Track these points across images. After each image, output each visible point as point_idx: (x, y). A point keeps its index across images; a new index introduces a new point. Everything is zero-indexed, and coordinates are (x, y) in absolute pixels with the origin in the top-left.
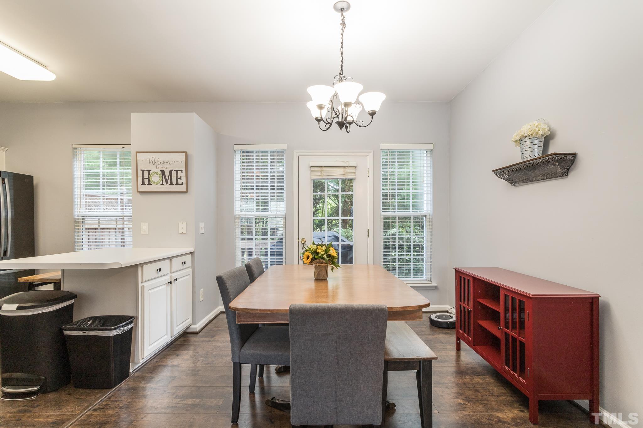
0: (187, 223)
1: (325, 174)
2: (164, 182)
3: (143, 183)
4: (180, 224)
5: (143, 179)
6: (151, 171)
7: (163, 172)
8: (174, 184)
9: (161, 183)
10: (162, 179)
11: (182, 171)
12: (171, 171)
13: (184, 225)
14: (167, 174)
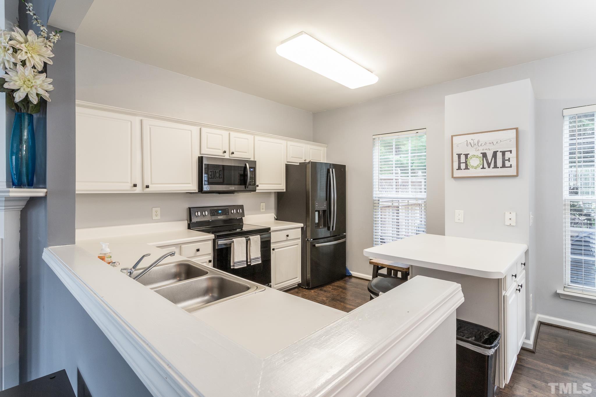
0: (516, 214)
2: (486, 165)
3: (459, 168)
4: (507, 214)
5: (460, 163)
6: (469, 154)
7: (484, 155)
8: (498, 168)
9: (481, 167)
10: (483, 162)
11: (511, 151)
12: (495, 154)
13: (513, 216)
14: (490, 156)
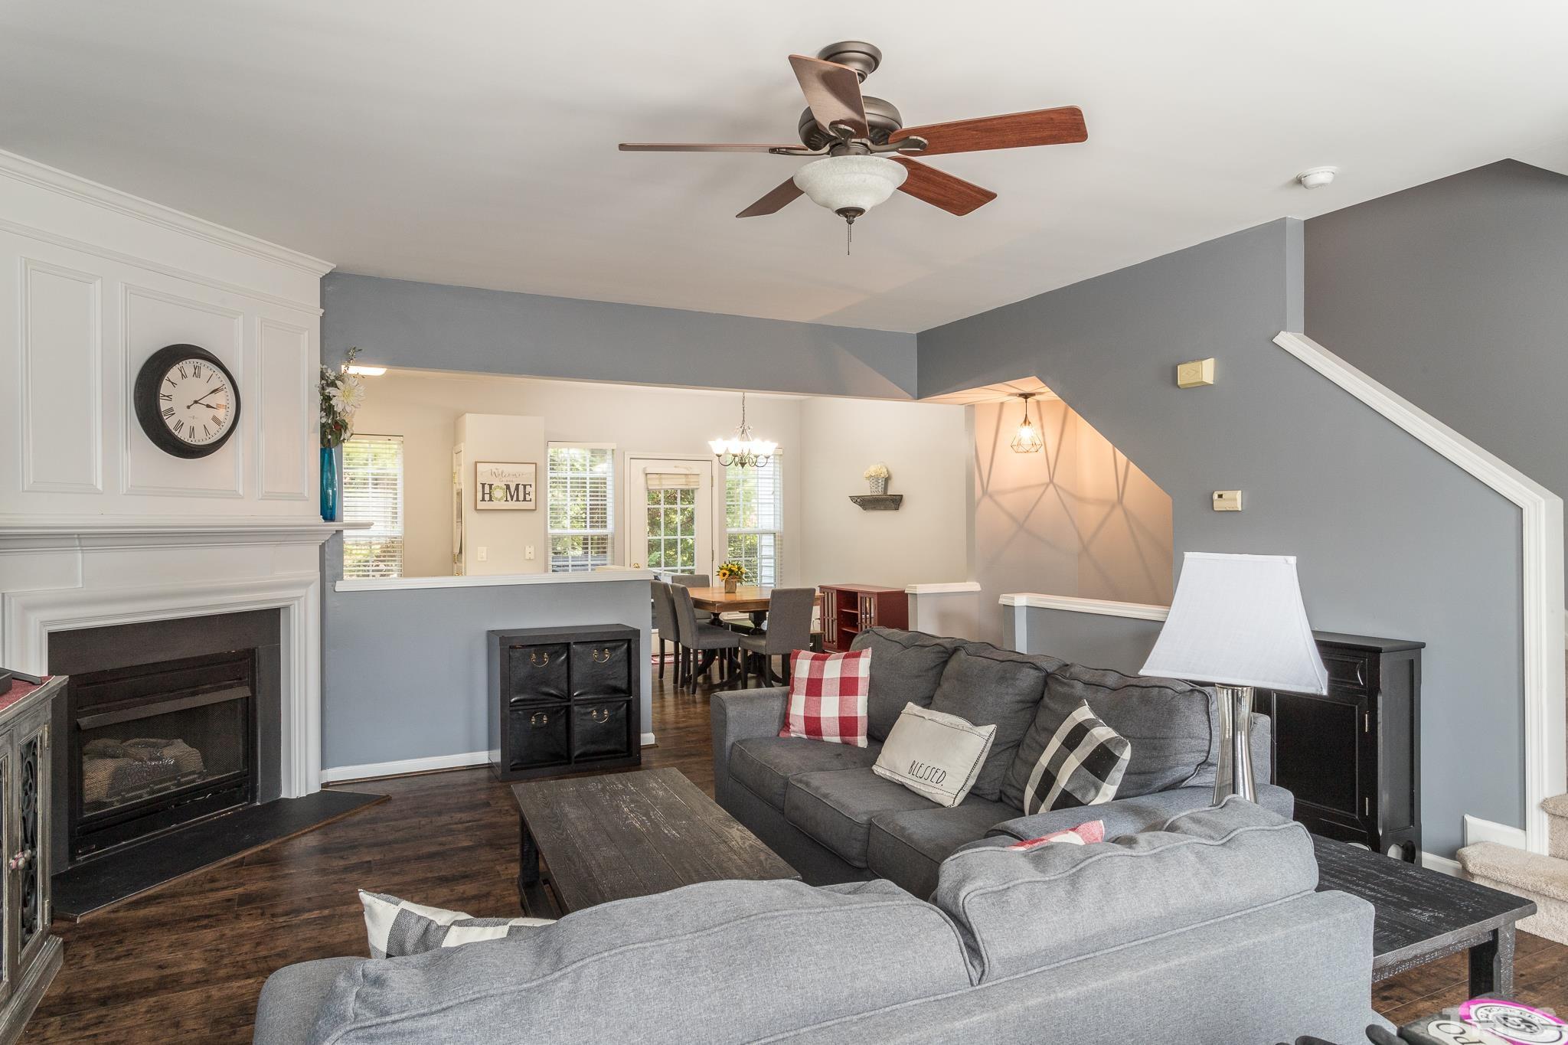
0: (535, 548)
1: (664, 482)
2: (509, 498)
3: (483, 500)
4: (527, 548)
5: (484, 494)
6: (493, 484)
7: (508, 487)
8: (520, 501)
9: (505, 499)
10: (507, 494)
11: (531, 485)
12: (518, 485)
13: (532, 549)
14: (513, 489)
